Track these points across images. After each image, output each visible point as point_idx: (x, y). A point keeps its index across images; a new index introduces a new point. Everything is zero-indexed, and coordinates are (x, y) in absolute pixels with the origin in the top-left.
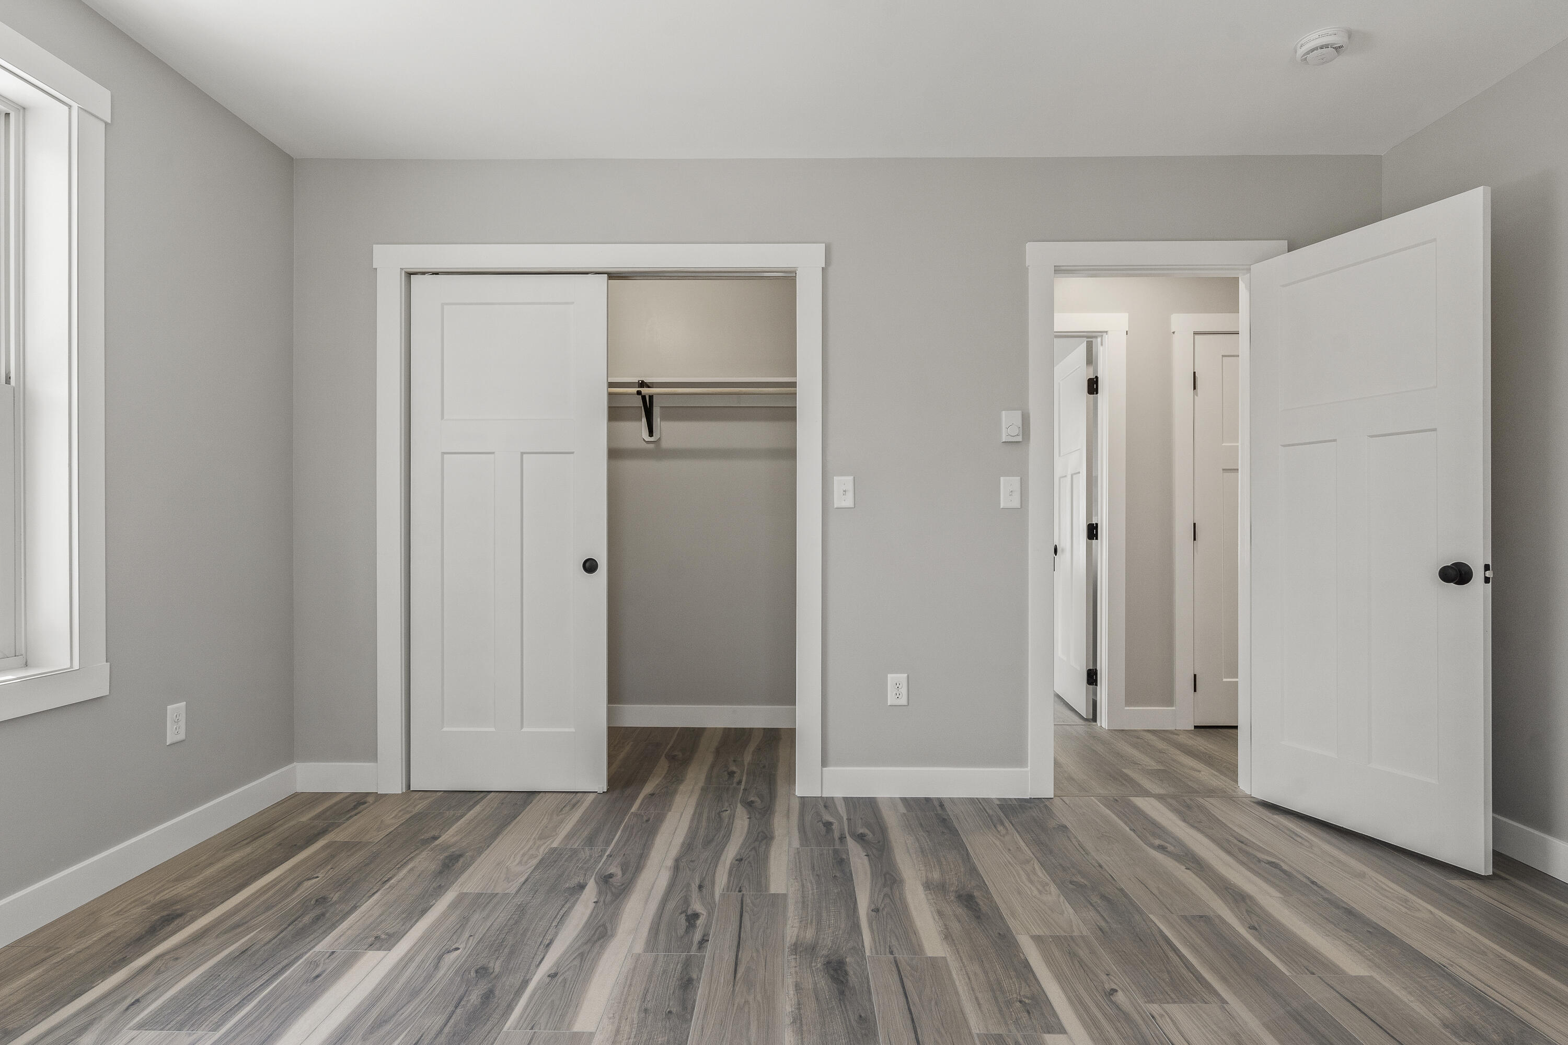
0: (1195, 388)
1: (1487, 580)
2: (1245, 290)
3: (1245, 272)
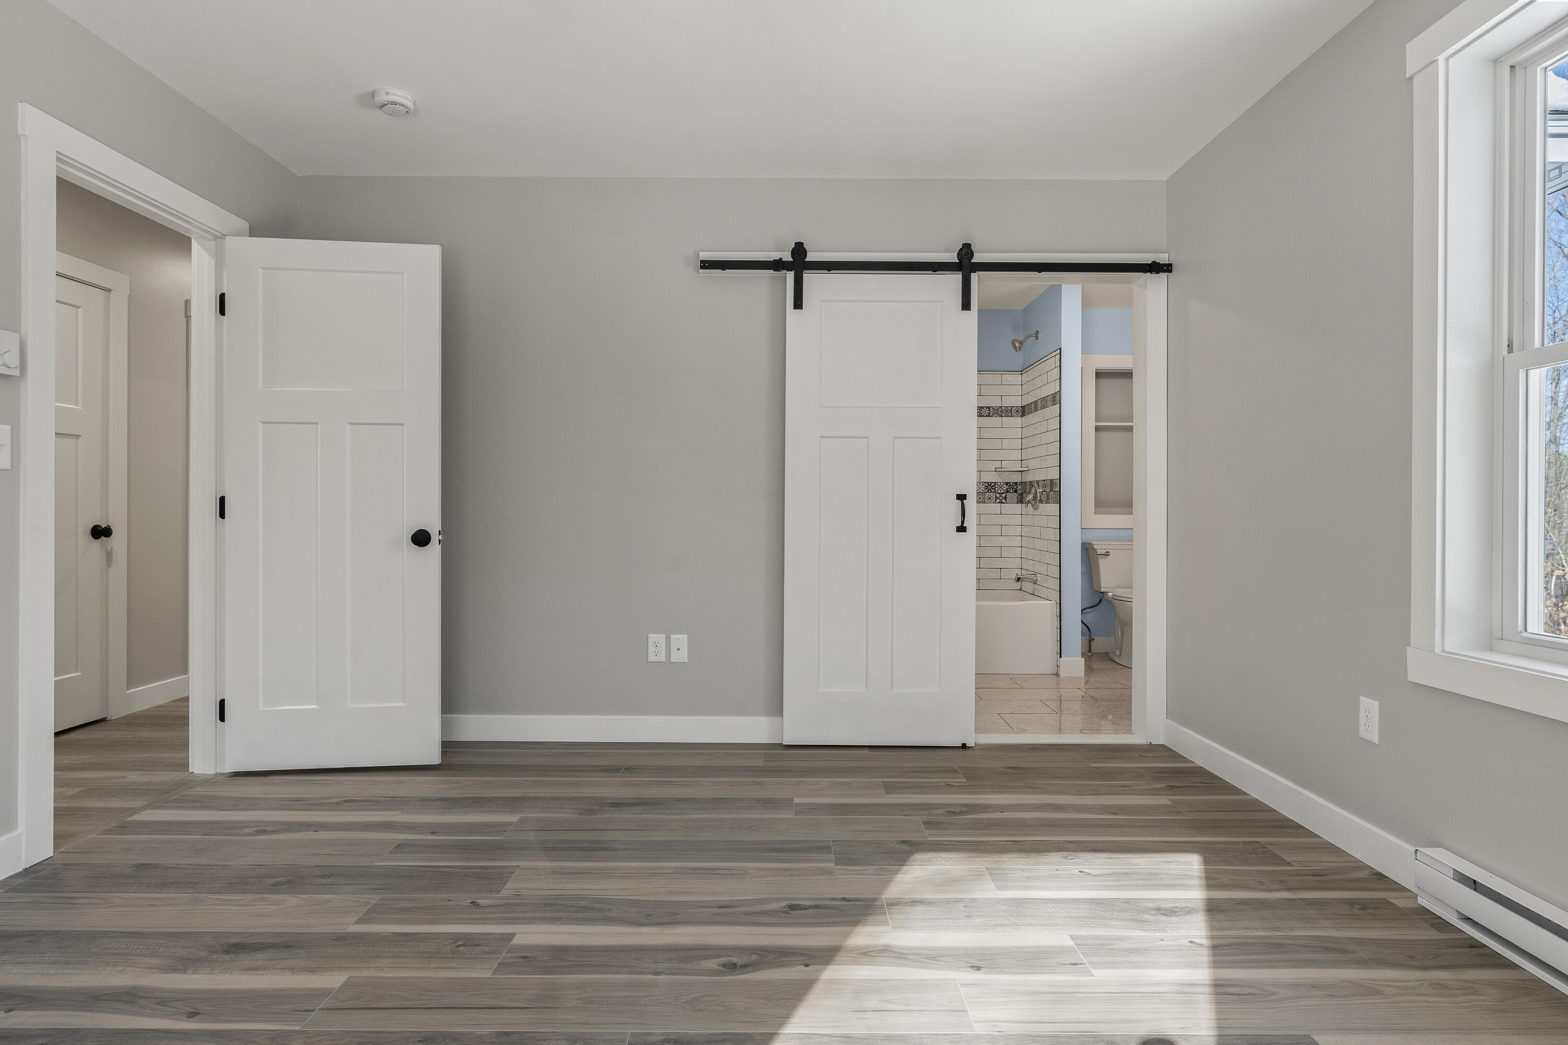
1: (441, 541)
2: (206, 256)
3: (211, 237)
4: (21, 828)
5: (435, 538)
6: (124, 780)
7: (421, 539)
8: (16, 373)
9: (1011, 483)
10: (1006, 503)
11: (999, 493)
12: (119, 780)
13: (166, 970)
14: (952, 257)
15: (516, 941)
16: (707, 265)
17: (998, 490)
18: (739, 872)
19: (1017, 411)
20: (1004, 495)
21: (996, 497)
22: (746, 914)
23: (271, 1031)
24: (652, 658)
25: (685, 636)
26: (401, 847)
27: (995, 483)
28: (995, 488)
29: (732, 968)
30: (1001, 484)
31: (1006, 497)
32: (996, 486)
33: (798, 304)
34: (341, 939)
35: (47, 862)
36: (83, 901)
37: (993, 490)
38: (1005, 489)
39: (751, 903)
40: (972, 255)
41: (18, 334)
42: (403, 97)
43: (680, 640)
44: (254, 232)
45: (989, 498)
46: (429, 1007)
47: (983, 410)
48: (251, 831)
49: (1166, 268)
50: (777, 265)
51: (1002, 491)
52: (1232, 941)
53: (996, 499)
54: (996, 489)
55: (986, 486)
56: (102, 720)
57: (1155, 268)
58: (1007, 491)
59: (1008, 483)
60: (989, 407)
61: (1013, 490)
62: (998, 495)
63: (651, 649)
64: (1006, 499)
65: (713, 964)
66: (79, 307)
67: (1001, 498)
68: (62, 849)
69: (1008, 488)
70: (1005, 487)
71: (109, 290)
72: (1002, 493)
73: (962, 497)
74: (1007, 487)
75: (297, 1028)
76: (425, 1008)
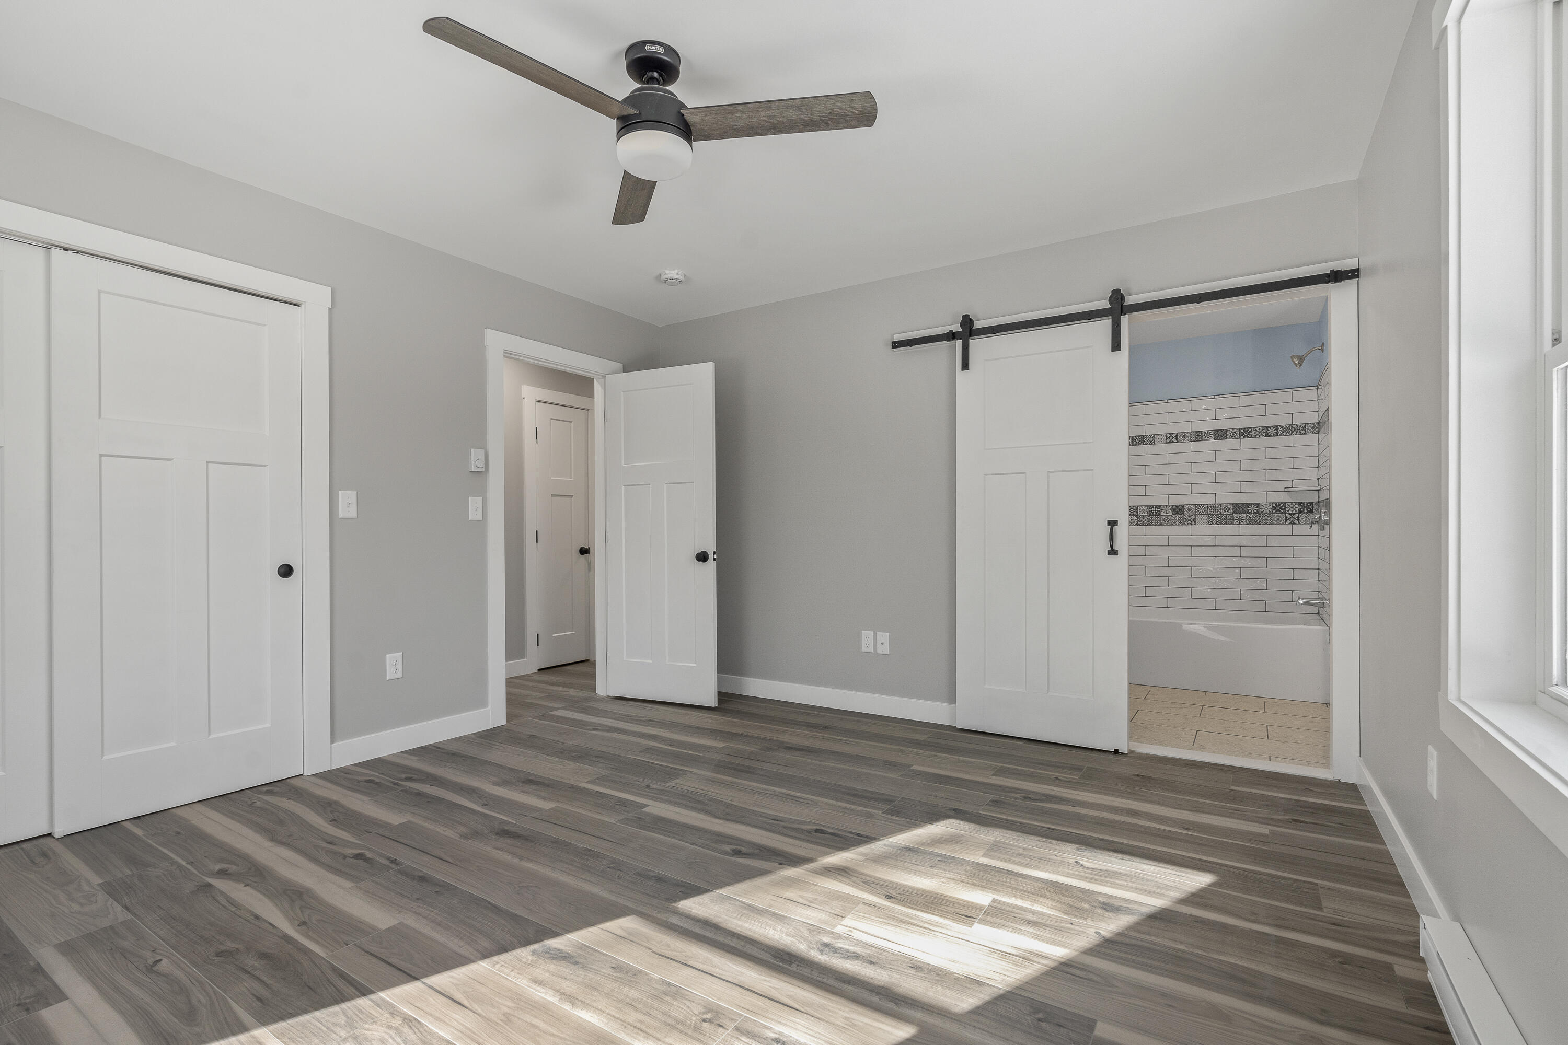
0: (536, 439)
1: (714, 559)
2: (600, 388)
3: (601, 377)
4: (489, 707)
5: (711, 556)
6: (567, 693)
7: (702, 557)
8: (483, 470)
9: (1305, 503)
10: (1299, 524)
11: (1290, 514)
12: (564, 693)
13: (498, 784)
14: (1105, 304)
15: (646, 810)
16: (896, 345)
17: (1288, 511)
18: (813, 803)
19: (1312, 428)
20: (1296, 516)
21: (1286, 517)
22: (784, 827)
24: (864, 649)
25: (888, 634)
26: (649, 750)
27: (1285, 503)
28: (1285, 509)
29: (738, 853)
30: (1292, 504)
31: (1298, 517)
32: (1287, 506)
33: (965, 366)
34: (573, 788)
35: (502, 727)
36: (497, 747)
37: (1282, 511)
38: (1297, 509)
39: (795, 821)
40: (1123, 298)
41: (483, 450)
42: (675, 274)
43: (884, 637)
44: (625, 370)
45: (1278, 519)
47: (1269, 429)
48: (591, 728)
49: (1354, 274)
50: (952, 336)
51: (1294, 512)
52: (1134, 942)
53: (1286, 520)
54: (1287, 509)
55: (1274, 507)
56: (587, 661)
57: (1336, 276)
58: (1300, 512)
59: (1302, 503)
60: (1277, 426)
61: (1307, 510)
62: (1289, 516)
63: (864, 642)
64: (1298, 520)
65: (728, 848)
66: (571, 422)
67: (1292, 519)
68: (512, 723)
69: (1302, 508)
70: (1298, 508)
71: (588, 410)
72: (1294, 514)
73: (1112, 524)
74: (1300, 507)
75: (514, 822)
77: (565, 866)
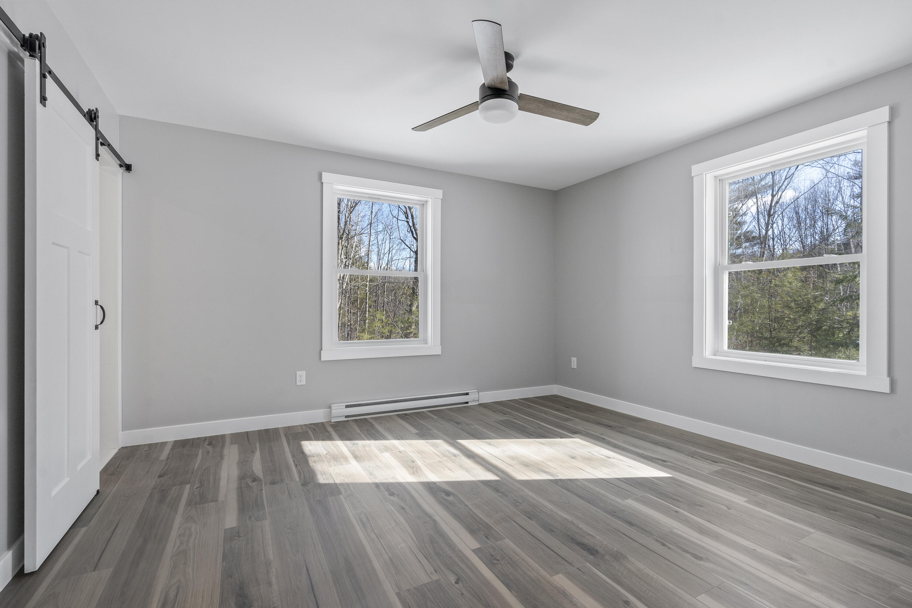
15: (477, 547)
23: (597, 569)
46: (539, 541)
76: (541, 541)
77: (544, 510)
